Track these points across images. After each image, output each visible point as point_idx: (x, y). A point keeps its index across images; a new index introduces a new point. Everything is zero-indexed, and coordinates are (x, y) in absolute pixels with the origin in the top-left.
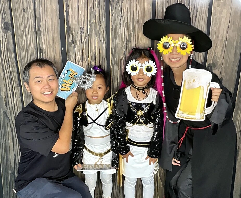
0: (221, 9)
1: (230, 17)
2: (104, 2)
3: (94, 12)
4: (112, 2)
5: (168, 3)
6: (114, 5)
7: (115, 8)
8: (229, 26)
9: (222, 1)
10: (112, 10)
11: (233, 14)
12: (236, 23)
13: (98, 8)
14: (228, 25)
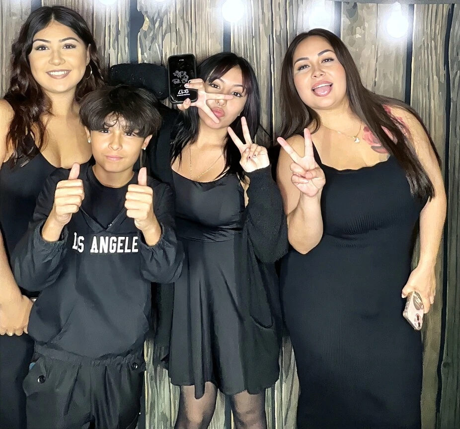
0: (357, 50)
1: (376, 65)
2: (126, 38)
3: (106, 56)
4: (143, 38)
5: (254, 39)
6: (147, 43)
7: (150, 50)
8: (375, 82)
9: (358, 36)
10: (142, 54)
11: (381, 60)
12: (389, 75)
13: (114, 49)
14: (374, 80)
